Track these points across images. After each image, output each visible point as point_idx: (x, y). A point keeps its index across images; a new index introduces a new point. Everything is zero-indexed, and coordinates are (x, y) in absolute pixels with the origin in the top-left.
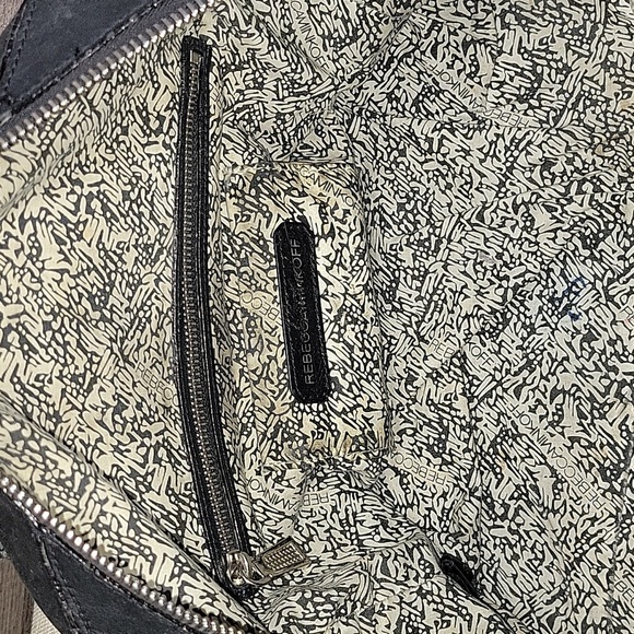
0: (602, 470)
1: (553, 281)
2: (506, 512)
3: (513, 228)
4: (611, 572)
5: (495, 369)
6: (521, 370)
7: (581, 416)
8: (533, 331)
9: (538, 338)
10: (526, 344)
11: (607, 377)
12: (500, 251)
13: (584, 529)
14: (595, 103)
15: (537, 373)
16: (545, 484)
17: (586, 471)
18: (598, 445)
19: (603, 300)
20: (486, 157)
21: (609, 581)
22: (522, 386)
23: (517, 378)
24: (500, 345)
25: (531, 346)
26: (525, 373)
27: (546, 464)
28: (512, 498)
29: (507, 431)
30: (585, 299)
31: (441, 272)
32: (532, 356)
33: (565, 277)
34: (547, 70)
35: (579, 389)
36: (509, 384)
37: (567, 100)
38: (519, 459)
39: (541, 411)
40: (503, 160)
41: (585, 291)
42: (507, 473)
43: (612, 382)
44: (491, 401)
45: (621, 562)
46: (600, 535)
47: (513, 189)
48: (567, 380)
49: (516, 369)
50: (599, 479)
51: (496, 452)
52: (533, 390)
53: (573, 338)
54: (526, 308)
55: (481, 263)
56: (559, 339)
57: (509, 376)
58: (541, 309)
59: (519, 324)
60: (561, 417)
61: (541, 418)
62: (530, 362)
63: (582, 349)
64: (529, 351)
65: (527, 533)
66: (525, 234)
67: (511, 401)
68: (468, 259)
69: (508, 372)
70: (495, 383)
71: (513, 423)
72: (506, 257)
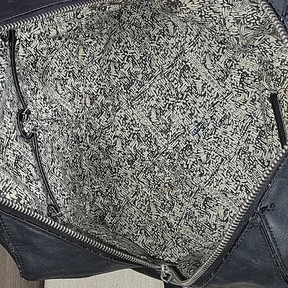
0: (189, 69)
1: (203, 134)
2: (223, 50)
3: (214, 155)
4: (187, 32)
5: (226, 104)
6: (216, 104)
7: (195, 87)
8: (211, 117)
9: (210, 115)
10: (214, 113)
11: (186, 101)
12: (219, 147)
13: (195, 47)
14: (186, 193)
15: (211, 102)
16: (208, 63)
17: (194, 68)
18: (190, 77)
19: (186, 127)
20: (220, 181)
21: (187, 29)
22: (216, 97)
23: (218, 100)
24: (224, 112)
25: (212, 112)
26: (215, 102)
27: (208, 69)
28: (221, 56)
29: (222, 81)
30: (192, 128)
31: (240, 141)
32: (212, 108)
33: (199, 136)
34: (201, 207)
35: (196, 97)
36: (221, 98)
37: (195, 195)
38: (217, 71)
39: (210, 89)
40: (214, 179)
41: (192, 131)
42: (222, 65)
43: (185, 99)
44: (228, 92)
45: (183, 37)
46: (190, 46)
47: (214, 168)
48: (200, 100)
49: (218, 104)
50: (190, 65)
51: (226, 73)
52: (212, 96)
53: (197, 115)
54: (213, 125)
55: (226, 143)
56: (202, 114)
57: (221, 101)
58: (208, 125)
59: (216, 120)
60: (203, 87)
61: (210, 86)
62: (213, 106)
63: (194, 111)
64: (213, 110)
65: (215, 43)
66: (210, 152)
67: (220, 92)
68: (231, 145)
69: (221, 103)
70: (226, 98)
71: (219, 84)
72: (216, 145)
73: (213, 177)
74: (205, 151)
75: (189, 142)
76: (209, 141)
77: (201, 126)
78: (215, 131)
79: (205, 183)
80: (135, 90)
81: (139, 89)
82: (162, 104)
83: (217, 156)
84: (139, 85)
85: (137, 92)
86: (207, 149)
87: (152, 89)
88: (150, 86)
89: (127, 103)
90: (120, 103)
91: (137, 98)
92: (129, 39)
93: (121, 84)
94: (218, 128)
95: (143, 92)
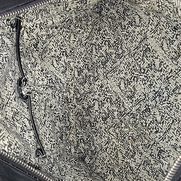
0: (150, 50)
1: (159, 101)
2: (176, 36)
3: (167, 117)
4: (149, 23)
5: (177, 78)
6: (170, 77)
7: (154, 65)
8: (166, 88)
9: (165, 86)
10: (168, 84)
11: (147, 75)
12: (171, 111)
13: (155, 34)
14: (144, 145)
15: (166, 76)
16: (165, 46)
17: (154, 50)
18: (151, 57)
19: (147, 95)
20: (171, 137)
21: (150, 21)
22: (170, 73)
23: (171, 75)
24: (176, 84)
25: (167, 84)
26: (169, 76)
27: (164, 51)
28: (175, 41)
29: (175, 60)
30: (151, 95)
32: (167, 81)
33: (156, 101)
34: (156, 156)
35: (154, 72)
36: (174, 73)
37: (151, 147)
38: (171, 52)
39: (165, 66)
40: (167, 135)
41: (151, 97)
42: (176, 48)
43: (146, 73)
44: (179, 68)
45: (146, 26)
46: (151, 33)
47: (166, 127)
48: (158, 74)
49: (171, 77)
50: (150, 48)
51: (179, 54)
52: (167, 71)
53: (155, 85)
54: (167, 94)
56: (159, 85)
58: (163, 94)
59: (170, 90)
60: (160, 64)
61: (165, 64)
62: (168, 79)
63: (153, 82)
64: (168, 82)
65: (171, 31)
66: (164, 115)
67: (174, 69)
69: (174, 77)
70: (178, 74)
71: (173, 62)
72: (169, 109)
73: (166, 134)
74: (160, 114)
75: (148, 106)
76: (163, 105)
77: (158, 94)
78: (168, 98)
79: (159, 138)
80: (109, 66)
81: (112, 65)
82: (129, 77)
83: (169, 118)
84: (112, 62)
85: (111, 67)
86: (162, 112)
87: (122, 65)
88: (120, 63)
89: (103, 75)
90: (98, 75)
91: (110, 72)
92: (106, 28)
93: (99, 61)
94: (171, 96)
95: (116, 67)
